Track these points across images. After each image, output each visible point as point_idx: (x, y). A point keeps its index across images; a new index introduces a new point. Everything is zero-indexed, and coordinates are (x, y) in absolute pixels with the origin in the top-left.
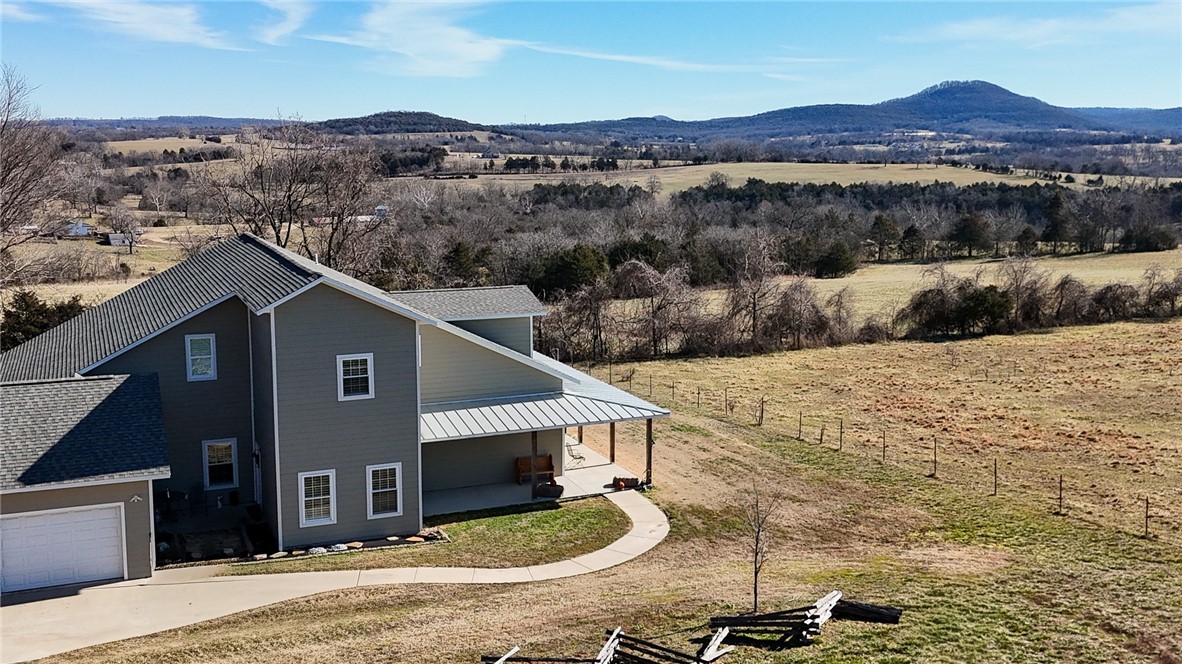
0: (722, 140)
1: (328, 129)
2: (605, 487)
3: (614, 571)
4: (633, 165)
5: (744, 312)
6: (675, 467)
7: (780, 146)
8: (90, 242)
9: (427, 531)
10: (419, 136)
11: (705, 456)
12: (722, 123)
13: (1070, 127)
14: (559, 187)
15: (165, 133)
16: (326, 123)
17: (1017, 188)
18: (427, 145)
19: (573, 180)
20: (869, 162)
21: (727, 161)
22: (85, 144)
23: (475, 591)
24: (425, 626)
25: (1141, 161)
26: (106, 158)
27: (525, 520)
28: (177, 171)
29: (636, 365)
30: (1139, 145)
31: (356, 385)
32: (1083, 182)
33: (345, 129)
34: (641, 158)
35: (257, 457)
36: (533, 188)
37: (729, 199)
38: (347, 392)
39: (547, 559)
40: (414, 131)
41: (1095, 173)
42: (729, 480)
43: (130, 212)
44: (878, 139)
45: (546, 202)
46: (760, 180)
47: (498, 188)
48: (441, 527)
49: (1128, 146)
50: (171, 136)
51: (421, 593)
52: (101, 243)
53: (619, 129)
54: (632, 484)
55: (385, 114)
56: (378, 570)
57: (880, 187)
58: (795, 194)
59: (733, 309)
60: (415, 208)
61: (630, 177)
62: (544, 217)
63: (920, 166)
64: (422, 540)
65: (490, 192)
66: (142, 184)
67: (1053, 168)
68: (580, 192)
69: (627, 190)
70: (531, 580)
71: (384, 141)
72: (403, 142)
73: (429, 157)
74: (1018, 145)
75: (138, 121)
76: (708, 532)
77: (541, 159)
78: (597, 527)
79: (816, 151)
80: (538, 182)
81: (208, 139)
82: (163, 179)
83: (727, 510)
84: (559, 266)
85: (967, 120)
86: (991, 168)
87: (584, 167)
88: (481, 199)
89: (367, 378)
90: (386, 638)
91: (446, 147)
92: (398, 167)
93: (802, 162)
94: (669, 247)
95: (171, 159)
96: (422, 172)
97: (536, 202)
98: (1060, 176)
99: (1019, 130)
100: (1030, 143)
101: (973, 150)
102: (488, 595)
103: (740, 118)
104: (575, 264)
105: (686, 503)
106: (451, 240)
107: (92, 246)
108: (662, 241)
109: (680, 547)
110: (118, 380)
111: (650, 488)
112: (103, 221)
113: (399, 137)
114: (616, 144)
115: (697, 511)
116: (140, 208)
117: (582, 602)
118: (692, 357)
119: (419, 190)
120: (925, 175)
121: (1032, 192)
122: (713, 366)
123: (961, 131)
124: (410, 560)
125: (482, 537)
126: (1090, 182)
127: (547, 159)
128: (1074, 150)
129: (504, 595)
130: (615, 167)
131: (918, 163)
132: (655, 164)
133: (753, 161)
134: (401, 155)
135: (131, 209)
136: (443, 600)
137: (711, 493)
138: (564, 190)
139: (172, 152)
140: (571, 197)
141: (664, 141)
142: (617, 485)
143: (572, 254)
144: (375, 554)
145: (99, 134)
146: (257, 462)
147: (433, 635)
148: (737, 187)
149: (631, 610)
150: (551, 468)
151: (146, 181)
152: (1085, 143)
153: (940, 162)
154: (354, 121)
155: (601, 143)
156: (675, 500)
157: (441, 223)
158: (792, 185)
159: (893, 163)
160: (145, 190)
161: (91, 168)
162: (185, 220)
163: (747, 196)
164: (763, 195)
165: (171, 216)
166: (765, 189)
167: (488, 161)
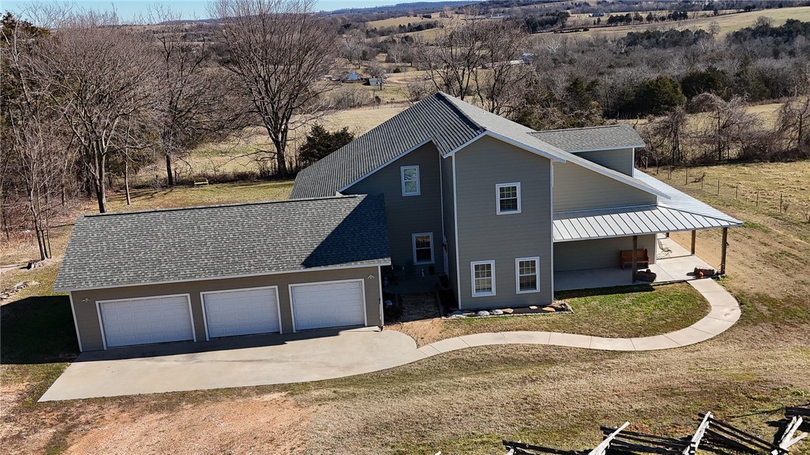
1: (495, 5)
2: (688, 274)
3: (697, 347)
4: (699, 15)
5: (792, 129)
6: (742, 259)
8: (360, 84)
9: (557, 303)
10: (551, 5)
11: (766, 250)
14: (645, 33)
15: (399, 14)
18: (557, 11)
19: (655, 28)
21: (770, 8)
22: (356, 24)
23: (592, 354)
24: (556, 382)
26: (367, 32)
27: (628, 299)
28: (406, 38)
29: (705, 169)
31: (508, 204)
34: (705, 10)
35: (445, 246)
36: (626, 35)
37: (771, 35)
38: (502, 209)
39: (646, 333)
40: (548, 2)
42: (788, 272)
43: (380, 65)
45: (636, 44)
46: (797, 21)
47: (603, 37)
48: (567, 300)
50: (403, 16)
51: (553, 353)
52: (365, 84)
54: (709, 274)
56: (524, 332)
59: (783, 126)
60: (548, 53)
61: (695, 23)
62: (634, 55)
64: (554, 310)
65: (597, 40)
66: (387, 46)
68: (660, 36)
69: (694, 33)
70: (633, 350)
71: (529, 11)
72: (541, 10)
73: (557, 19)
75: (385, 8)
76: (773, 318)
77: (633, 15)
78: (683, 308)
80: (630, 31)
81: (424, 17)
82: (399, 43)
83: (788, 299)
84: (645, 91)
87: (663, 19)
88: (591, 45)
89: (516, 199)
90: (530, 388)
91: (569, 11)
92: (537, 26)
94: (727, 75)
95: (403, 30)
96: (552, 29)
97: (629, 45)
102: (602, 360)
104: (657, 90)
105: (752, 291)
106: (572, 75)
107: (360, 86)
108: (722, 72)
109: (751, 331)
110: (360, 198)
111: (724, 277)
112: (366, 71)
113: (538, 6)
114: (686, 1)
115: (763, 299)
116: (386, 62)
117: (673, 373)
118: (748, 162)
119: (550, 41)
122: (766, 170)
124: (545, 325)
125: (595, 311)
127: (636, 14)
129: (614, 361)
130: (685, 17)
132: (715, 13)
133: (791, 6)
134: (539, 19)
135: (381, 62)
136: (569, 361)
137: (772, 283)
138: (648, 35)
139: (404, 26)
140: (653, 40)
142: (697, 274)
143: (655, 83)
144: (520, 319)
145: (364, 17)
146: (446, 249)
147: (563, 391)
148: (778, 26)
149: (714, 385)
150: (647, 259)
151: (389, 44)
155: (676, 1)
156: (744, 288)
157: (564, 63)
160: (389, 51)
161: (360, 39)
162: (410, 68)
163: (786, 32)
164: (798, 31)
165: (403, 66)
166: (800, 27)
167: (596, 19)
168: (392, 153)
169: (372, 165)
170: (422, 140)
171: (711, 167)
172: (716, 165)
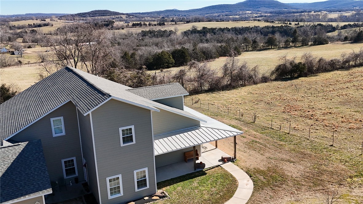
0: (194, 16)
1: (78, 16)
2: (219, 161)
4: (169, 24)
7: (209, 17)
9: (159, 192)
10: (105, 17)
12: (192, 11)
13: (287, 9)
15: (28, 19)
16: (77, 14)
17: (277, 27)
18: (108, 20)
19: (153, 29)
20: (235, 21)
21: (196, 22)
22: (3, 23)
25: (307, 18)
26: (10, 27)
27: (196, 182)
28: (33, 30)
30: (306, 13)
31: (128, 139)
32: (294, 24)
33: (83, 16)
34: (171, 22)
36: (141, 32)
37: (198, 33)
38: (124, 142)
40: (103, 16)
41: (296, 22)
42: (261, 153)
43: (20, 44)
44: (236, 14)
45: (145, 36)
46: (206, 27)
47: (131, 32)
49: (303, 14)
50: (30, 19)
52: (12, 54)
53: (163, 13)
54: (229, 160)
55: (94, 11)
57: (240, 28)
58: (216, 31)
61: (169, 27)
62: (146, 40)
63: (250, 21)
64: (159, 198)
65: (129, 33)
67: (285, 21)
68: (155, 32)
69: (168, 31)
71: (95, 19)
72: (101, 19)
73: (109, 24)
74: (274, 15)
75: (19, 15)
76: (269, 184)
77: (142, 23)
78: (225, 184)
79: (219, 18)
80: (142, 30)
81: (42, 20)
82: (29, 33)
83: (269, 170)
84: (157, 58)
85: (260, 8)
86: (269, 21)
87: (155, 25)
88: (126, 36)
89: (132, 136)
91: (113, 20)
92: (100, 27)
93: (217, 21)
94: (190, 50)
95: (31, 27)
96: (108, 28)
97: (143, 36)
98: (288, 23)
99: (273, 10)
100: (277, 14)
101: (262, 16)
103: (197, 9)
104: (162, 57)
105: (252, 167)
107: (9, 55)
108: (187, 49)
109: (262, 194)
110: (23, 145)
111: (236, 160)
112: (11, 47)
113: (99, 17)
114: (163, 18)
115: (258, 171)
116: (23, 42)
119: (108, 34)
120: (252, 24)
121: (281, 28)
122: (222, 95)
123: (258, 11)
126: (296, 24)
127: (144, 23)
128: (289, 15)
130: (164, 24)
131: (249, 21)
132: (176, 23)
133: (203, 22)
134: (101, 23)
135: (20, 43)
137: (258, 160)
138: (150, 32)
139: (31, 24)
140: (153, 34)
141: (177, 16)
142: (224, 160)
143: (161, 54)
145: (7, 20)
146: (85, 167)
148: (200, 29)
150: (198, 154)
151: (24, 34)
152: (292, 13)
153: (255, 20)
154: (86, 13)
155: (159, 18)
156: (248, 166)
157: (116, 44)
158: (215, 28)
159: (242, 21)
160: (24, 37)
161: (6, 30)
162: (37, 46)
163: (203, 32)
164: (207, 32)
165: (33, 45)
166: (208, 30)
167: (127, 24)
168: (43, 110)
169: (29, 118)
170: (64, 101)
171: (199, 95)
172: (201, 94)
